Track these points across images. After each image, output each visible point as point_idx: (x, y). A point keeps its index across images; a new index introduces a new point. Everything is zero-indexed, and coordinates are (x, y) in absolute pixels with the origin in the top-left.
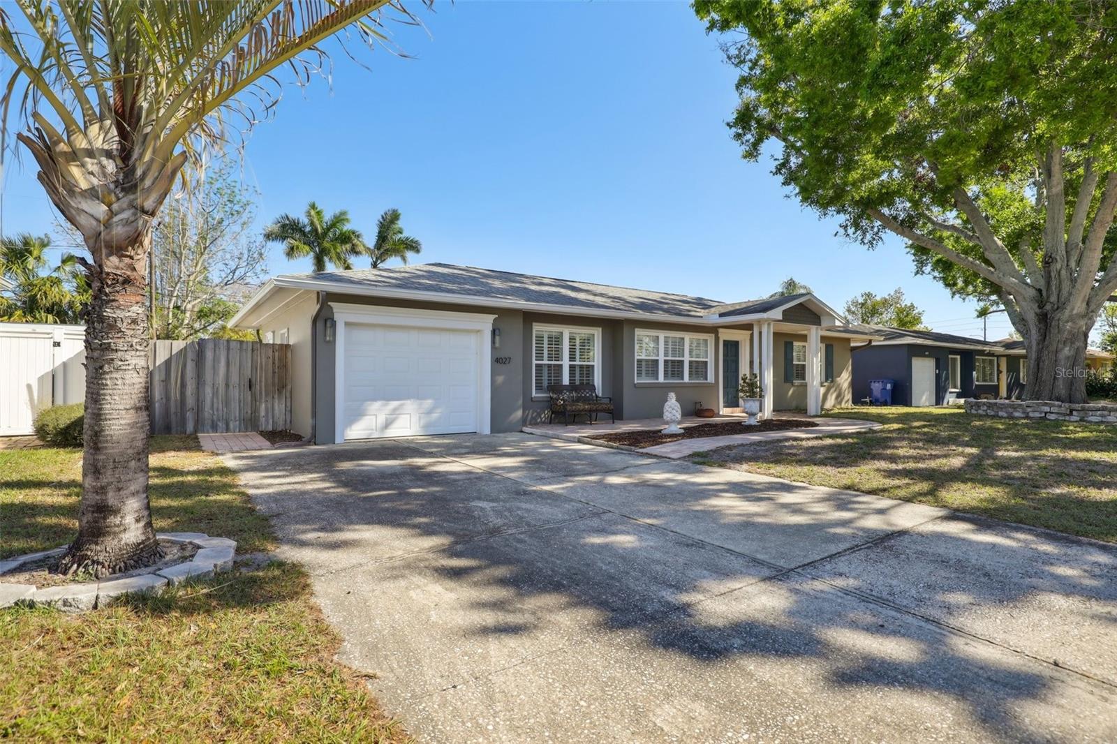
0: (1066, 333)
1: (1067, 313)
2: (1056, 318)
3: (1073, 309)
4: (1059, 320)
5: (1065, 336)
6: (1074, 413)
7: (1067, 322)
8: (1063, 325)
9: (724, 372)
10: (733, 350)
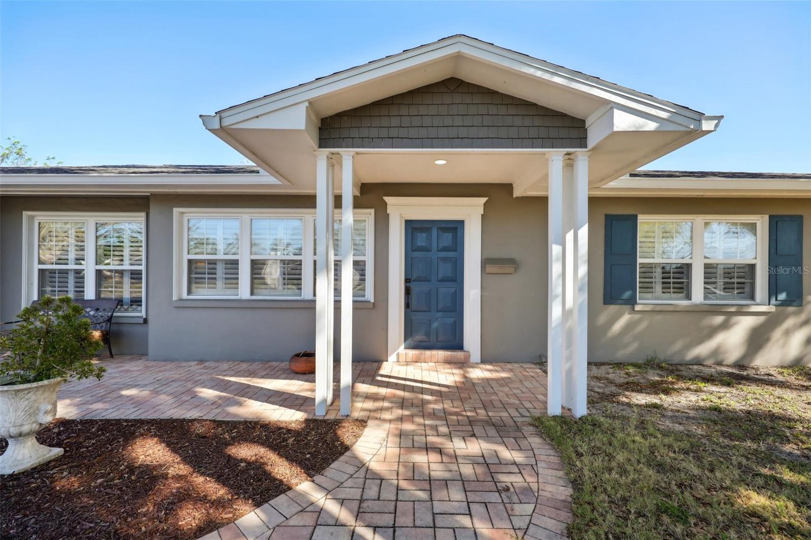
9: (407, 280)
10: (447, 239)
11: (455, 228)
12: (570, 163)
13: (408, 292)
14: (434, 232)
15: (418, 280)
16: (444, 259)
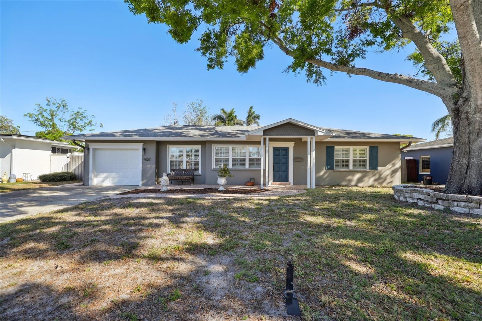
0: (477, 124)
1: (473, 105)
2: (465, 111)
3: (476, 101)
4: (467, 113)
5: (477, 127)
6: (440, 202)
7: (475, 113)
8: (473, 117)
9: (273, 164)
10: (284, 152)
11: (286, 150)
12: (312, 139)
13: (274, 166)
14: (281, 150)
15: (276, 163)
16: (283, 158)
